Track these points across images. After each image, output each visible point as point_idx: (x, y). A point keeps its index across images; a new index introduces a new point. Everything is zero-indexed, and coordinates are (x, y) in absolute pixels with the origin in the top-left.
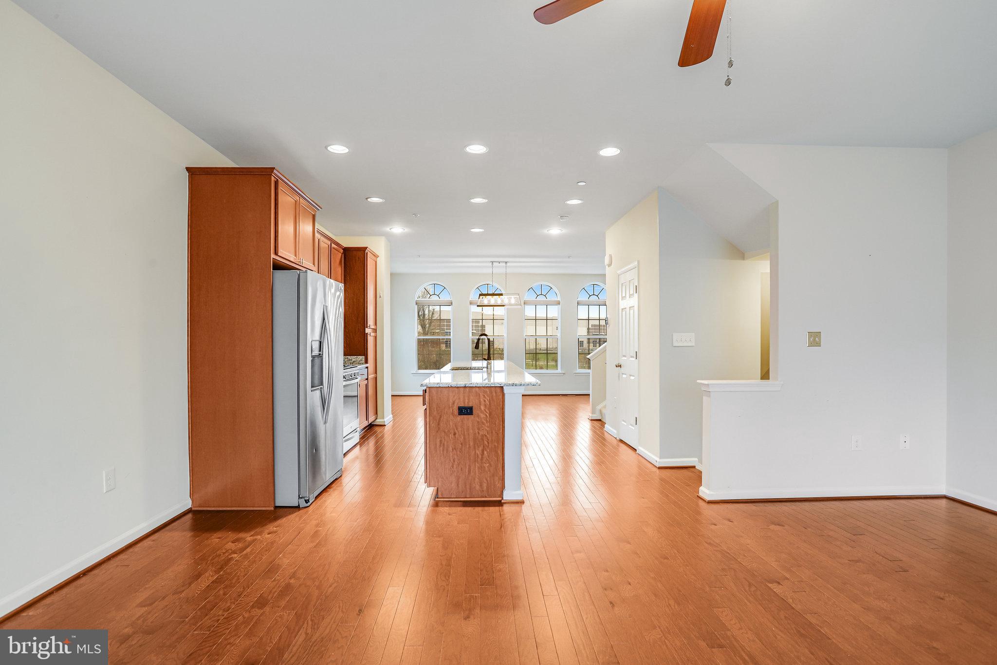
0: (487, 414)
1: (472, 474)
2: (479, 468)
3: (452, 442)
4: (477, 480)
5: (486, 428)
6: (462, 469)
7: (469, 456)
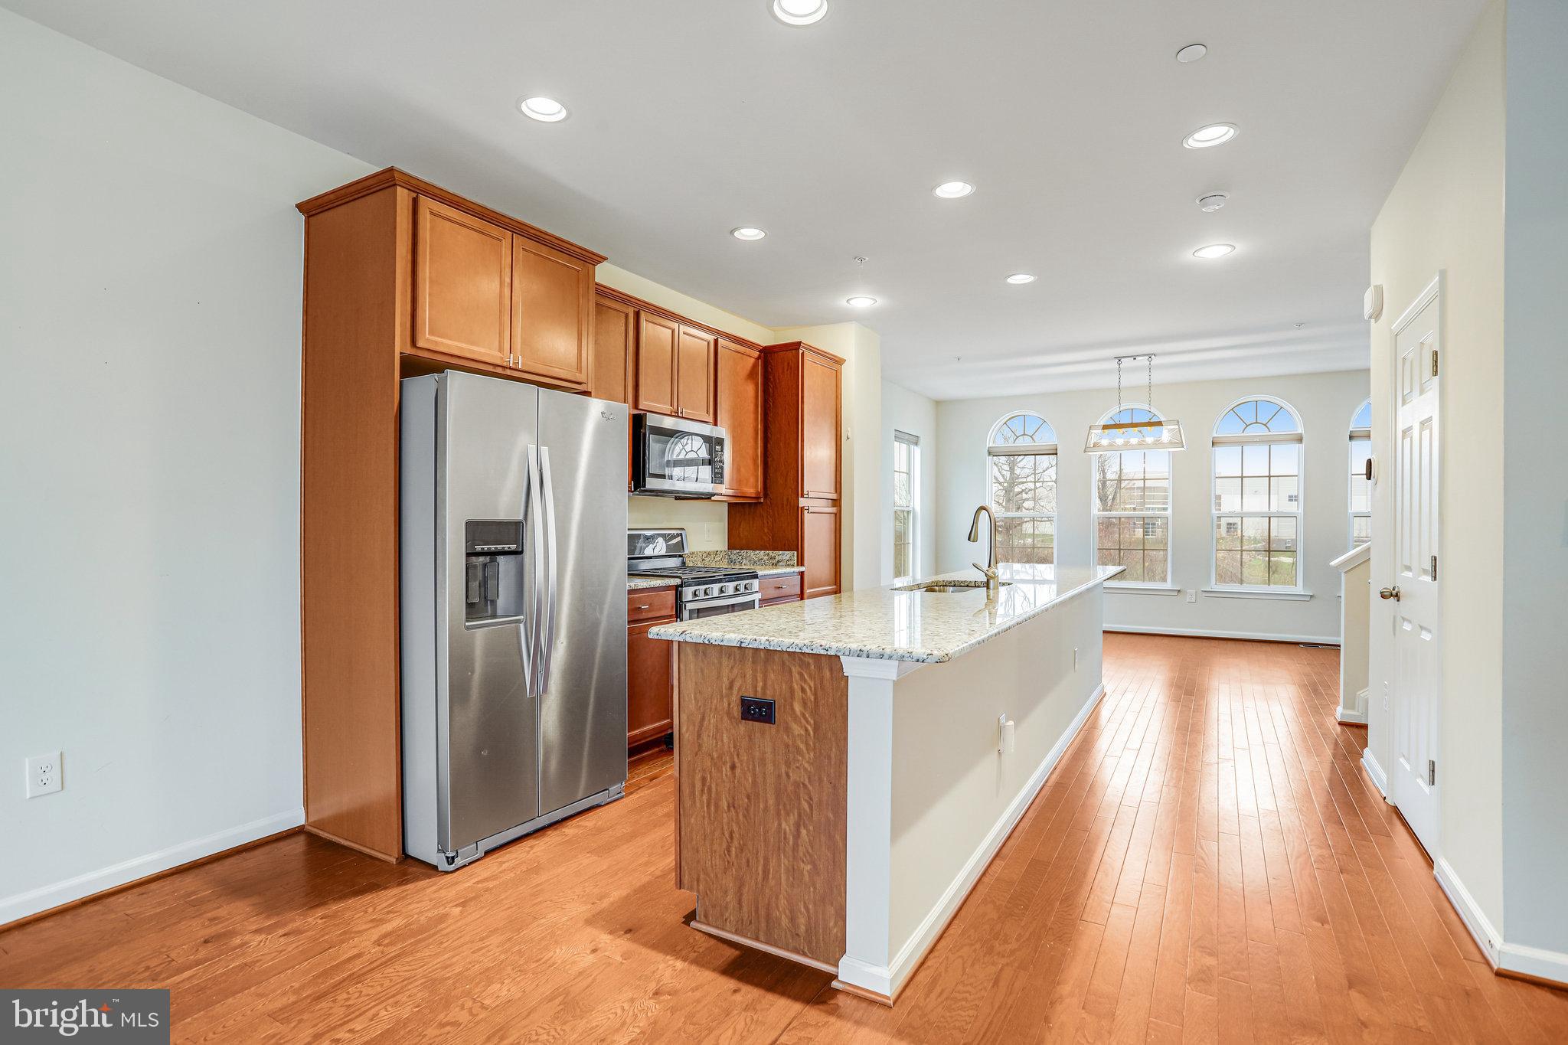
0: (809, 728)
1: (772, 882)
2: (787, 870)
3: (728, 785)
4: (783, 902)
5: (806, 765)
6: (748, 861)
7: (766, 832)
